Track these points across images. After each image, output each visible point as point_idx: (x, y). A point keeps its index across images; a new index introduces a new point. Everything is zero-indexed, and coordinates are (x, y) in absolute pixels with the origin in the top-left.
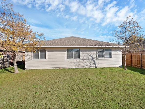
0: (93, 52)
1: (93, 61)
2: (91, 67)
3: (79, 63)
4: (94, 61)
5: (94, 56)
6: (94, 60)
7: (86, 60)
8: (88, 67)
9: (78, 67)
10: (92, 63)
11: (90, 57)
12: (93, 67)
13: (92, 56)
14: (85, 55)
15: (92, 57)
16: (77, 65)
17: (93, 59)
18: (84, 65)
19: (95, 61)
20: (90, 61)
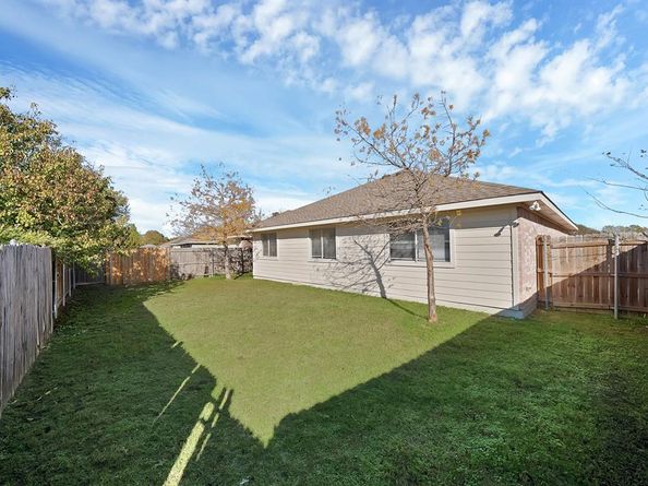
0: (375, 237)
1: (372, 270)
2: (366, 290)
3: (335, 274)
4: (376, 270)
5: (377, 250)
6: (378, 265)
7: (352, 264)
8: (358, 289)
9: (333, 284)
10: (371, 278)
11: (363, 255)
12: (373, 294)
13: (369, 250)
14: (349, 248)
15: (369, 253)
16: (332, 280)
17: (372, 263)
18: (347, 282)
19: (381, 272)
20: (365, 270)
